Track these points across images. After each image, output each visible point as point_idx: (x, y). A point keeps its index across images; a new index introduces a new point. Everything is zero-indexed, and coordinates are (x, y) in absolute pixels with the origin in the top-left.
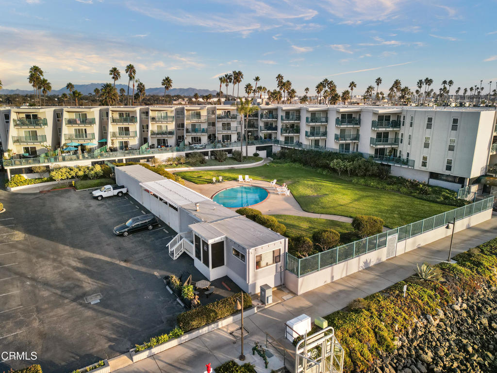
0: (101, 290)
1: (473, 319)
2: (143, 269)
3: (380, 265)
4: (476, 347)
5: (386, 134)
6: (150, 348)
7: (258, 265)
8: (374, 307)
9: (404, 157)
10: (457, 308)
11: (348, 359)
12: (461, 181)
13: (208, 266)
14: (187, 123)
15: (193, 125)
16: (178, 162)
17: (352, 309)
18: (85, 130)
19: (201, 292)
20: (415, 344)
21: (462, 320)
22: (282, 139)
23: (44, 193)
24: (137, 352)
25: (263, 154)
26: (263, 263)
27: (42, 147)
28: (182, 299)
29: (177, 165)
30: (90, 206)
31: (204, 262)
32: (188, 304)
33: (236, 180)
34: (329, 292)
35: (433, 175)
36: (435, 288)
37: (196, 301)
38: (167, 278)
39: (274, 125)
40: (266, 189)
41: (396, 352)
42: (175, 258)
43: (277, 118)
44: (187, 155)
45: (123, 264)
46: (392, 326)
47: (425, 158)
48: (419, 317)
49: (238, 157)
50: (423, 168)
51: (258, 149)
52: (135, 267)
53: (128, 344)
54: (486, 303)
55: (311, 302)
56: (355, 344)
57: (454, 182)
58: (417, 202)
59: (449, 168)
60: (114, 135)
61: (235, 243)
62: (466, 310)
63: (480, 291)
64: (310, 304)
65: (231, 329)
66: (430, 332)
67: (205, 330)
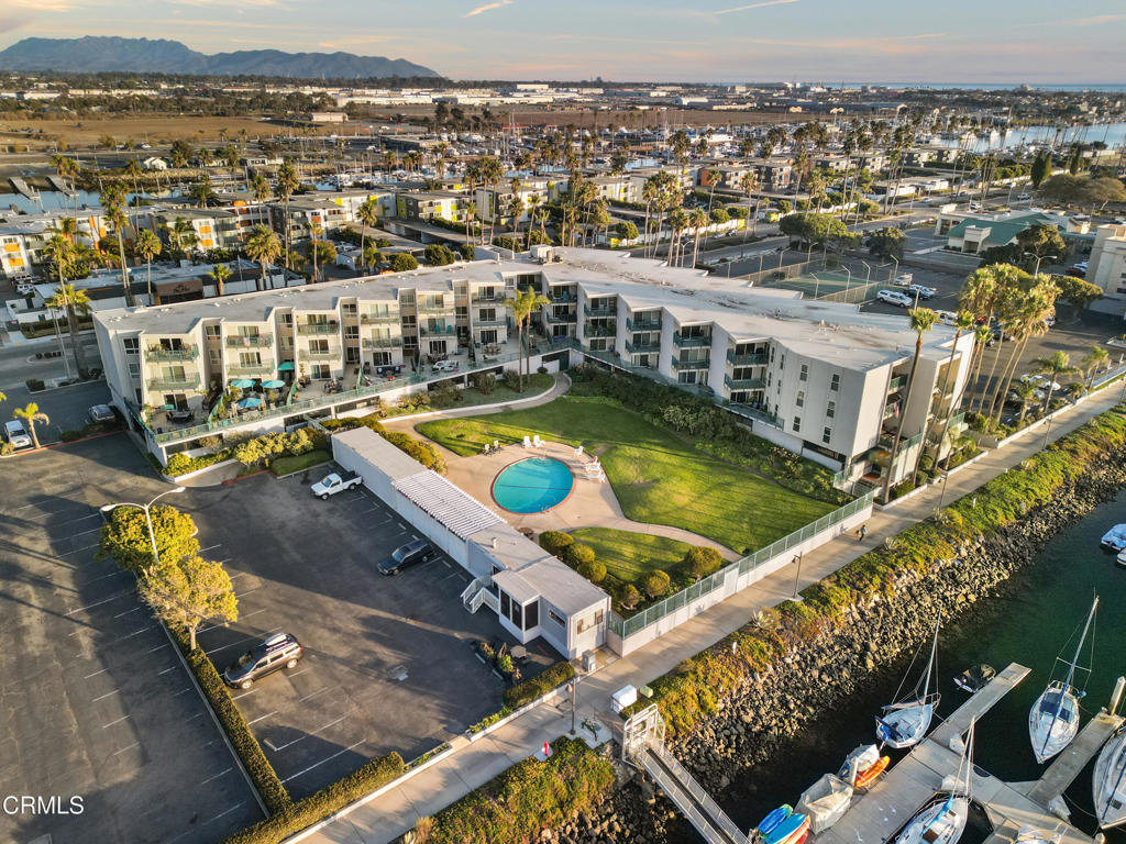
0: (406, 664)
1: (804, 671)
2: (440, 630)
3: (715, 608)
4: (799, 702)
5: (748, 372)
6: (483, 728)
7: (579, 630)
8: (701, 668)
9: (772, 409)
10: (789, 661)
11: (670, 726)
12: (842, 458)
13: (521, 627)
14: (422, 318)
15: (432, 322)
16: (418, 402)
17: (678, 673)
18: (258, 354)
19: (518, 662)
20: (738, 704)
21: (792, 674)
22: (586, 342)
23: (230, 484)
24: (473, 732)
25: (553, 367)
26: (584, 627)
27: (196, 394)
28: (500, 672)
29: (416, 407)
30: (317, 515)
31: (514, 622)
32: (508, 677)
33: (519, 442)
34: (657, 650)
35: (807, 445)
36: (769, 640)
37: (518, 676)
38: (475, 643)
39: (570, 312)
40: (569, 467)
41: (718, 715)
42: (473, 612)
43: (576, 301)
44: (431, 387)
45: (412, 622)
46: (717, 687)
47: (797, 420)
48: (746, 676)
49: (513, 384)
50: (795, 433)
51: (544, 359)
52: (428, 627)
53: (461, 726)
54: (823, 651)
55: (637, 665)
56: (678, 712)
57: (833, 458)
58: (779, 494)
59: (826, 439)
60: (303, 356)
61: (553, 606)
62: (798, 662)
63: (819, 637)
64: (636, 668)
65: (557, 703)
66: (755, 690)
67: (531, 706)
